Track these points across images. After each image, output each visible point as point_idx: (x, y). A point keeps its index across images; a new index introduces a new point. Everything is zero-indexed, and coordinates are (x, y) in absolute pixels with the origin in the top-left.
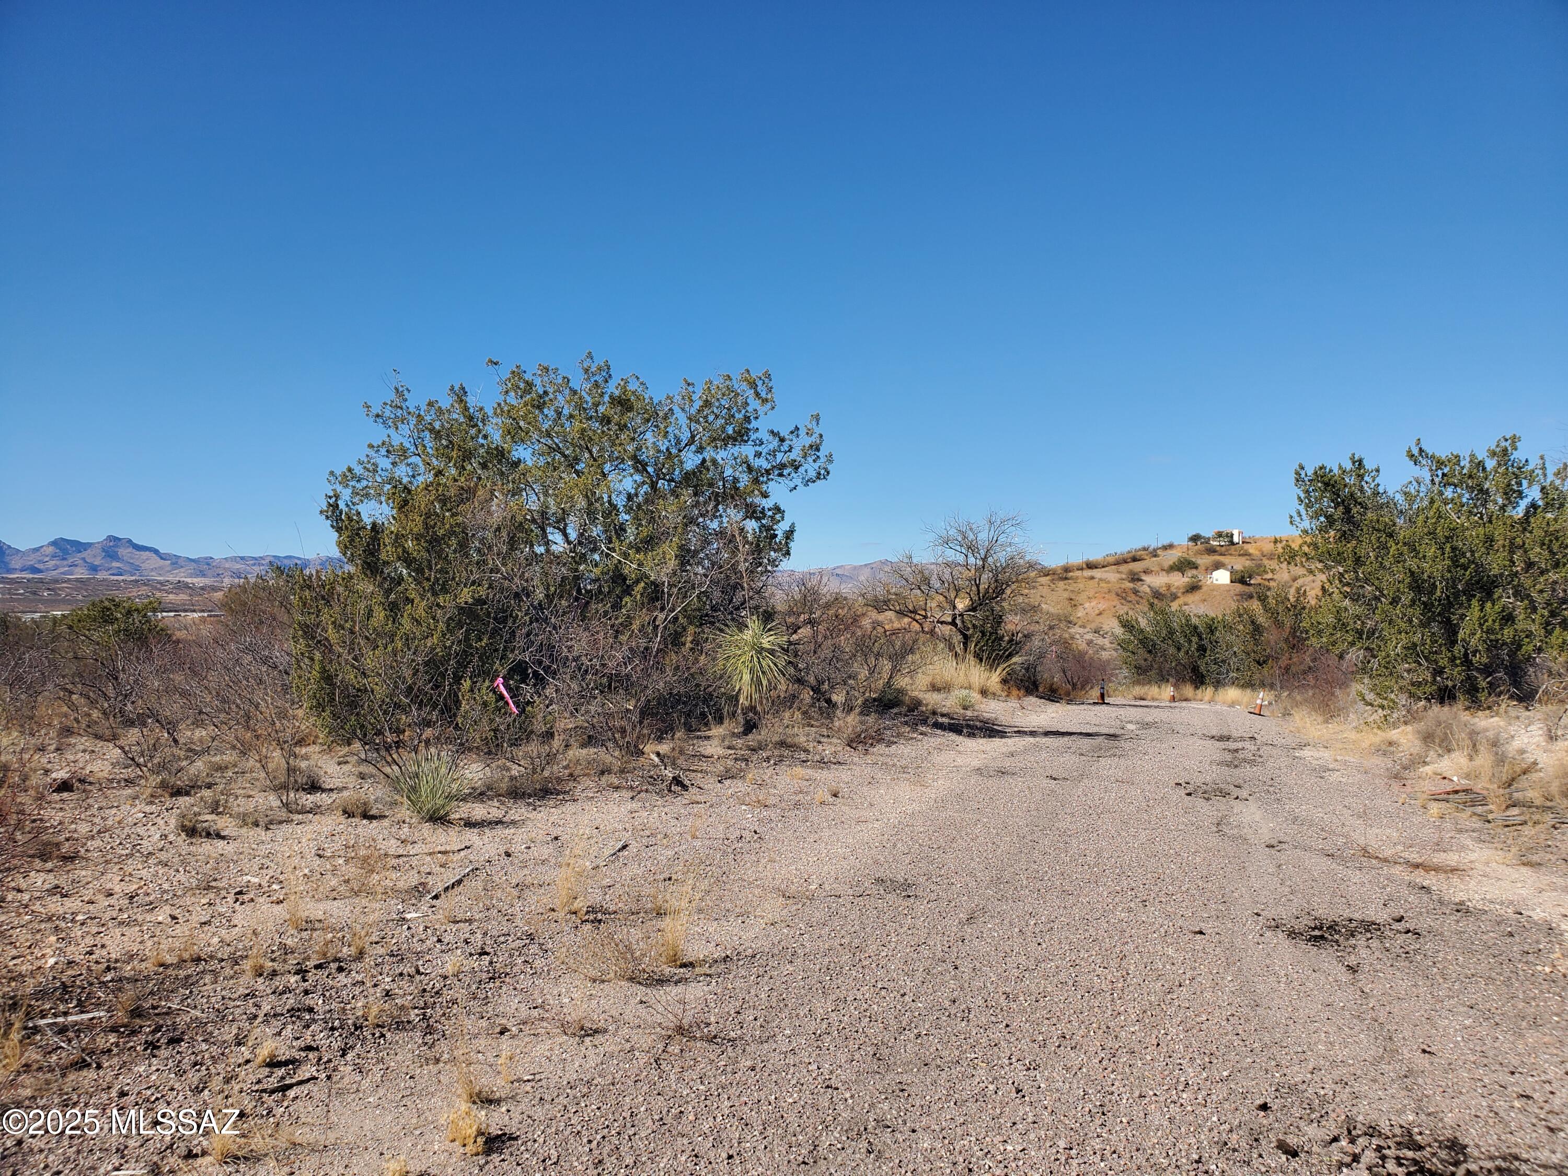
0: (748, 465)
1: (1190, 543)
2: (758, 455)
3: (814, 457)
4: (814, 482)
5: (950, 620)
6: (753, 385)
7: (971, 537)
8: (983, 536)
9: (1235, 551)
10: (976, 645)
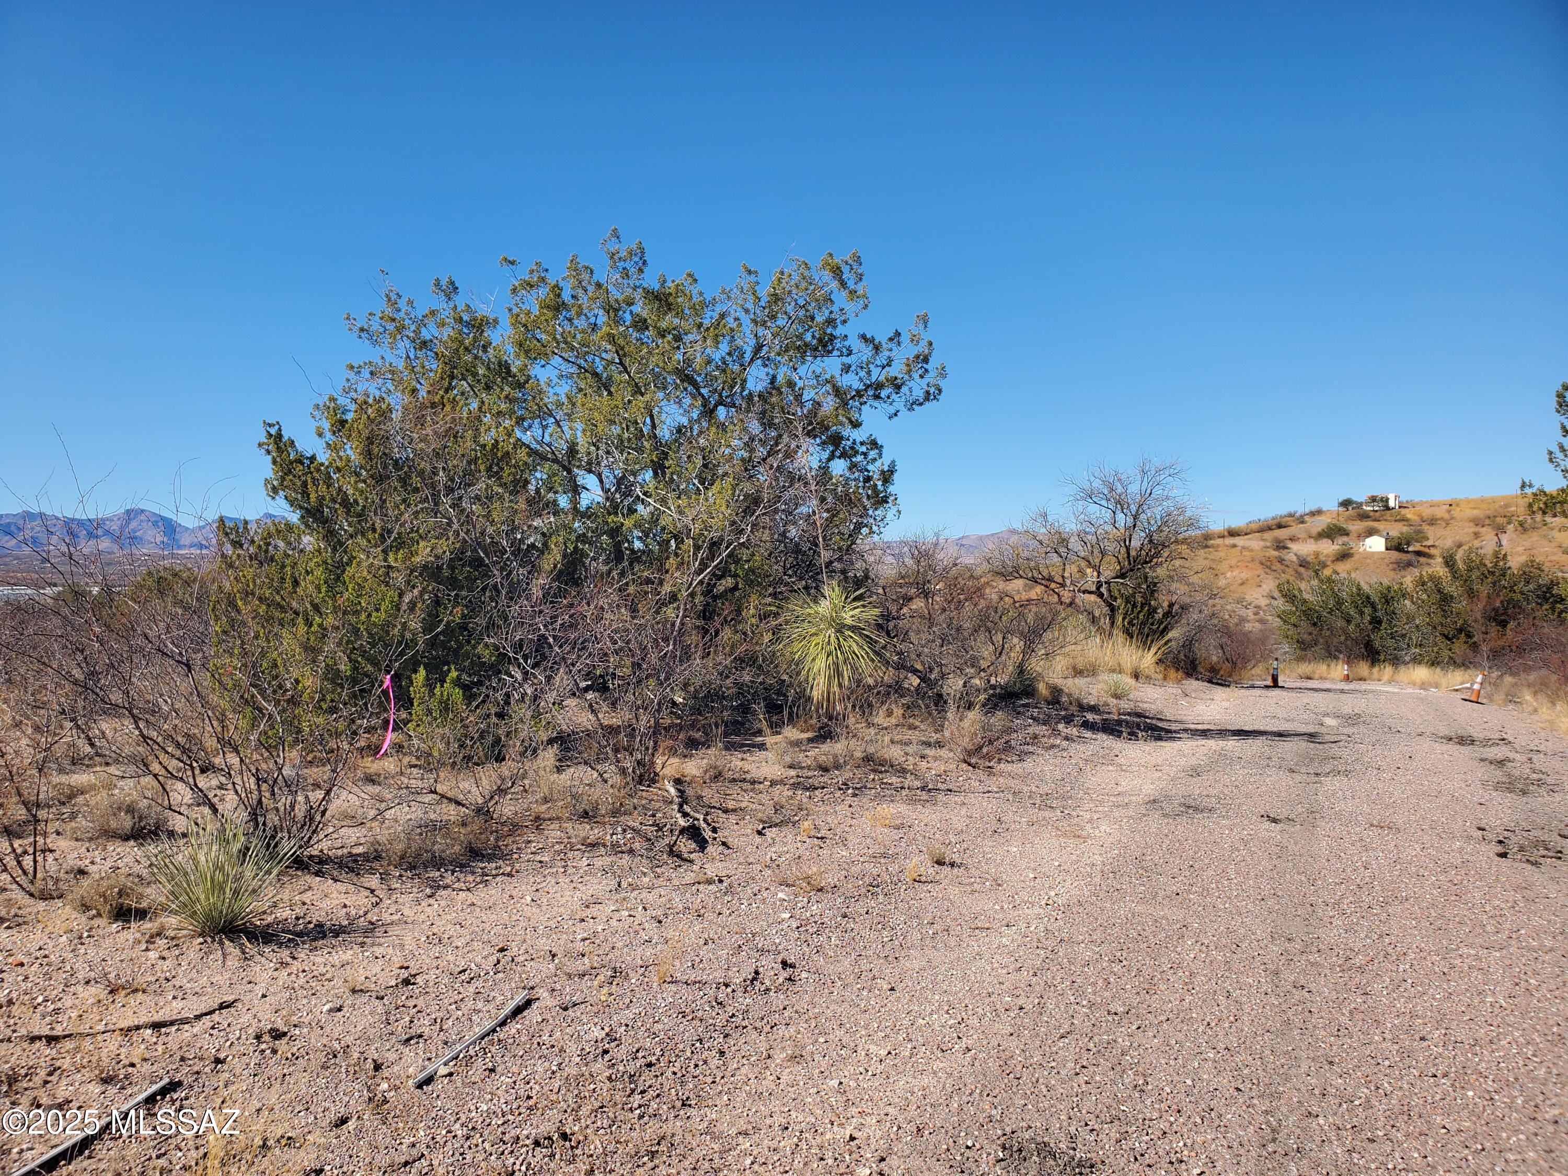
0: (834, 386)
1: (1340, 509)
2: (846, 369)
3: (920, 372)
4: (921, 404)
5: (1094, 589)
6: (837, 272)
7: (1120, 489)
8: (1134, 488)
9: (1391, 516)
10: (1124, 619)
